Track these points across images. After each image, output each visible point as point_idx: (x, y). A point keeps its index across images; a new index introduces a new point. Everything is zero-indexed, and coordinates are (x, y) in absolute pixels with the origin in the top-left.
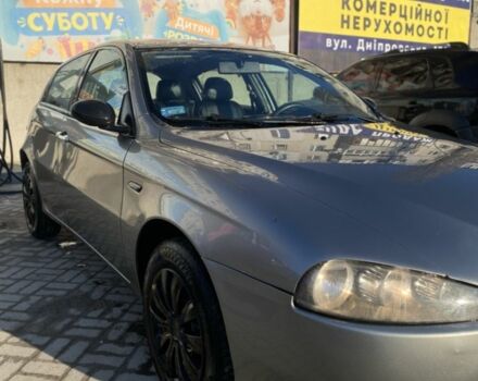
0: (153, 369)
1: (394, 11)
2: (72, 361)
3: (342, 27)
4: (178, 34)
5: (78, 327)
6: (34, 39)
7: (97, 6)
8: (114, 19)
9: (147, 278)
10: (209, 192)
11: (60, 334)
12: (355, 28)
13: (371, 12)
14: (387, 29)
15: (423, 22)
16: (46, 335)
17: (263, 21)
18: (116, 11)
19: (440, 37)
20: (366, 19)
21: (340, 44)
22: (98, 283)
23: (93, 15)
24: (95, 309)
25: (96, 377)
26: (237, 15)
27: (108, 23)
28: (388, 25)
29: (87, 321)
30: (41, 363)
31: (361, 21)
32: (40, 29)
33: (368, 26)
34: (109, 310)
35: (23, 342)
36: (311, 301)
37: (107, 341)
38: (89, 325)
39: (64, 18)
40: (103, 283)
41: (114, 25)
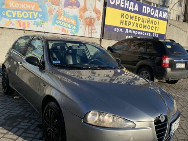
0: (44, 138)
1: (140, 20)
2: (19, 135)
3: (121, 24)
4: (61, 22)
5: (21, 125)
6: (8, 19)
7: (32, 10)
8: (38, 15)
9: (44, 112)
10: (64, 88)
11: (15, 127)
12: (125, 25)
13: (131, 19)
14: (137, 26)
15: (150, 24)
16: (10, 127)
17: (92, 20)
18: (39, 12)
19: (155, 30)
20: (129, 22)
21: (119, 30)
22: (27, 112)
23: (31, 13)
24: (26, 120)
25: (27, 140)
26: (83, 17)
27: (36, 16)
28: (137, 24)
29: (23, 123)
30: (9, 135)
31: (128, 23)
32: (11, 16)
33: (130, 24)
34: (31, 120)
35: (3, 129)
36: (87, 121)
37: (30, 130)
38: (24, 124)
39: (19, 13)
40: (29, 112)
41: (38, 17)
